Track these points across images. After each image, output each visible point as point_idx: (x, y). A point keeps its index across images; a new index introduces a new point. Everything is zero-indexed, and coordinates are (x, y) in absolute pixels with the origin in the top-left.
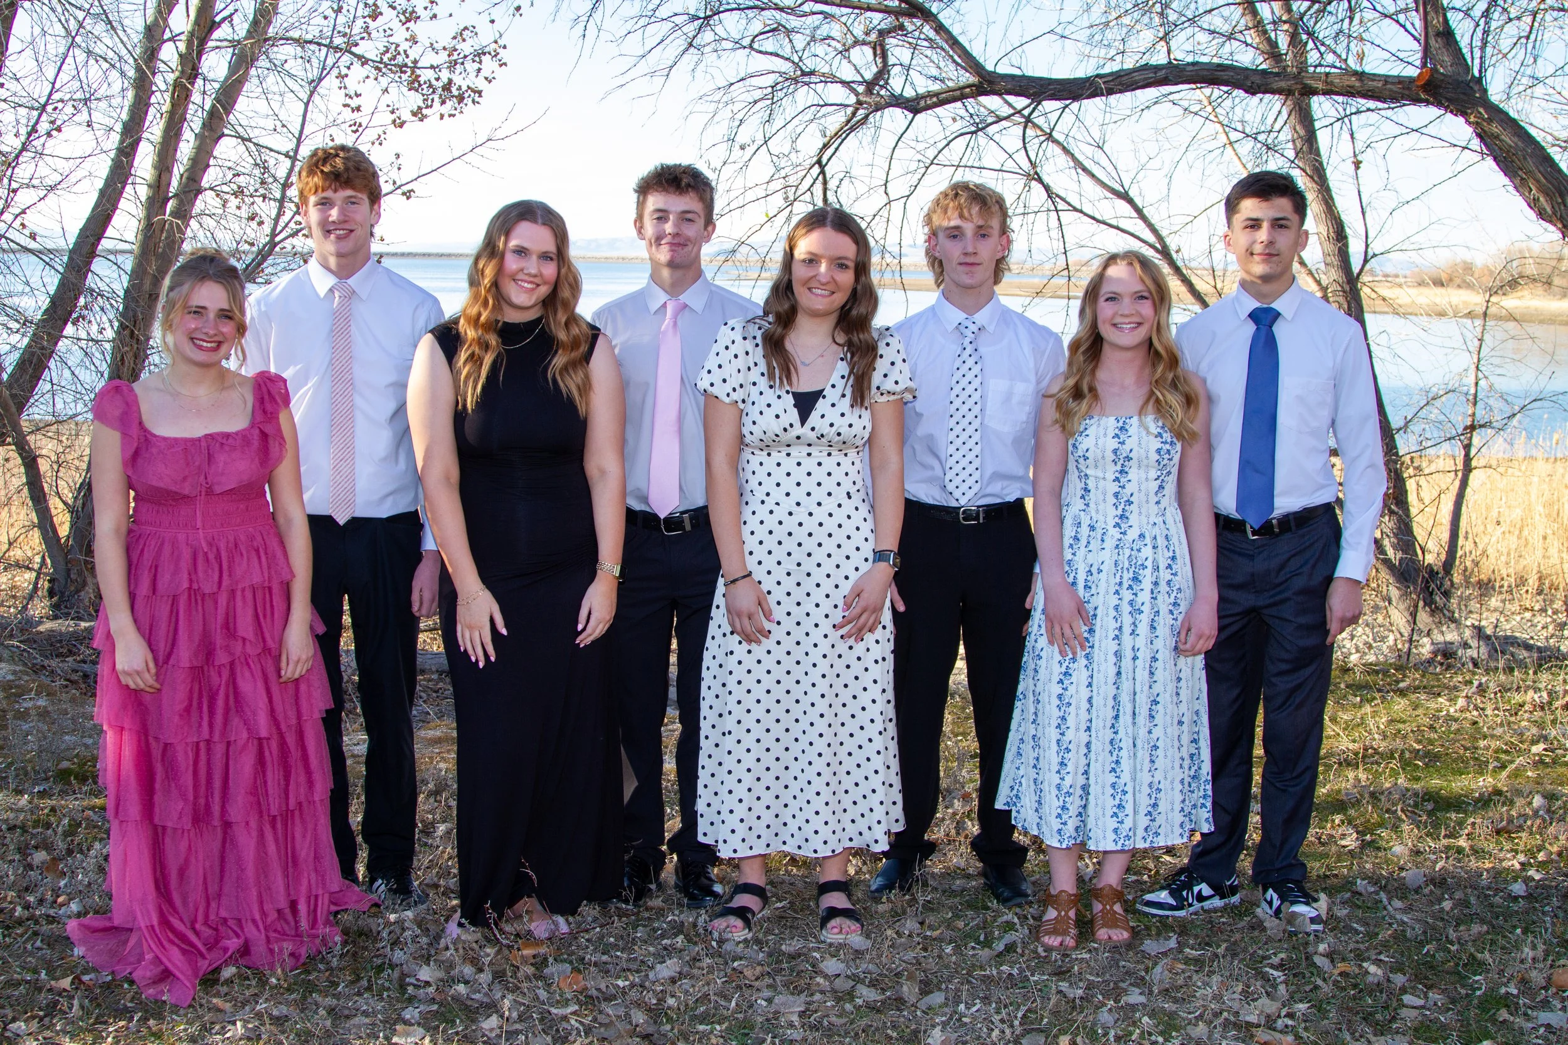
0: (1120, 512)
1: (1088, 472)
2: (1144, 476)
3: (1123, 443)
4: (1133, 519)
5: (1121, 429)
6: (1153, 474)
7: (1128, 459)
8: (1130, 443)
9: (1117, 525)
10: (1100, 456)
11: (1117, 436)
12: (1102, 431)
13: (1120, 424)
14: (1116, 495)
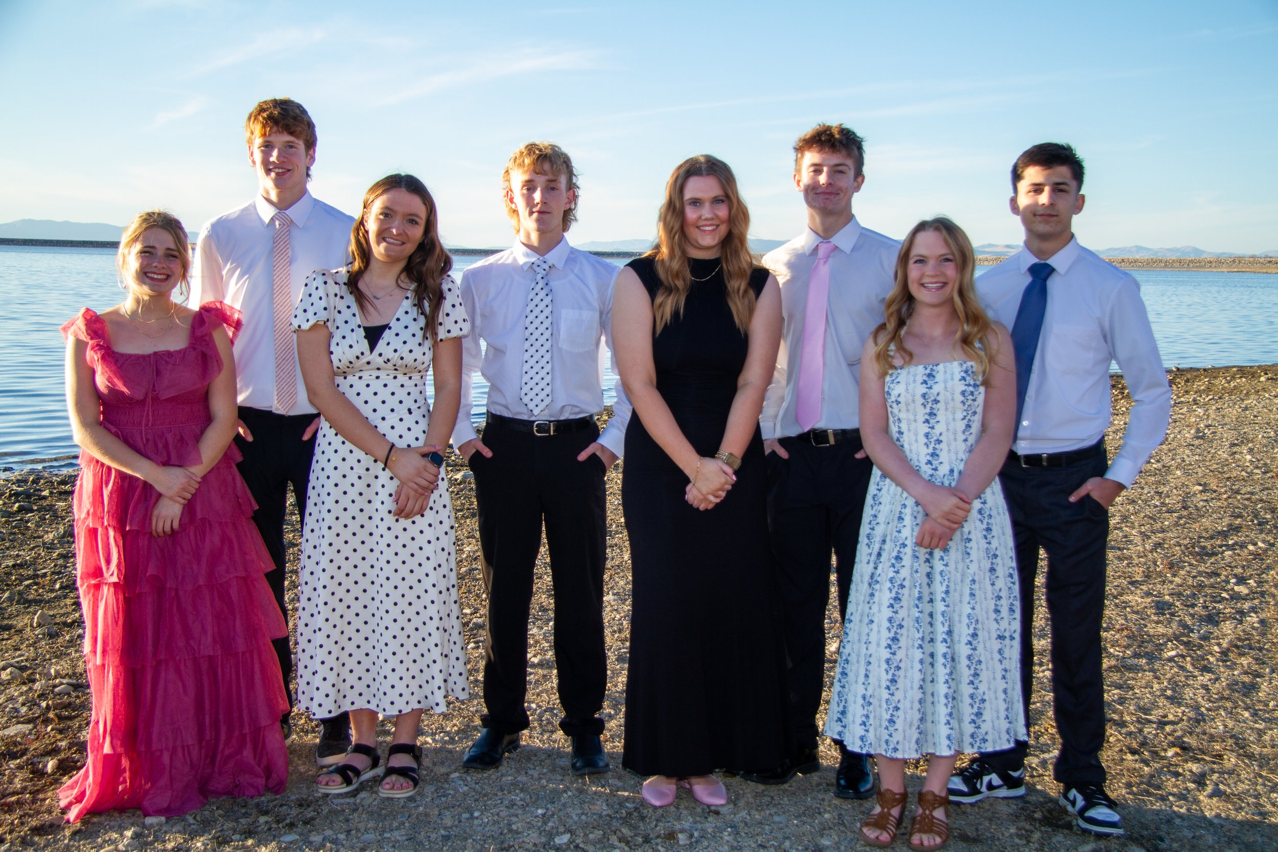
0: (930, 450)
1: (902, 415)
2: (951, 417)
3: (930, 388)
4: (944, 456)
5: (930, 376)
6: (960, 415)
7: (936, 402)
8: (936, 389)
9: (929, 462)
10: (910, 398)
11: (925, 382)
12: (911, 379)
13: (928, 371)
14: (927, 435)
